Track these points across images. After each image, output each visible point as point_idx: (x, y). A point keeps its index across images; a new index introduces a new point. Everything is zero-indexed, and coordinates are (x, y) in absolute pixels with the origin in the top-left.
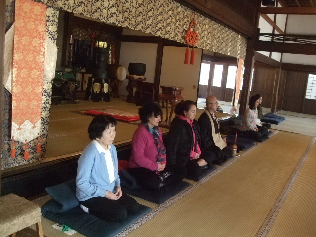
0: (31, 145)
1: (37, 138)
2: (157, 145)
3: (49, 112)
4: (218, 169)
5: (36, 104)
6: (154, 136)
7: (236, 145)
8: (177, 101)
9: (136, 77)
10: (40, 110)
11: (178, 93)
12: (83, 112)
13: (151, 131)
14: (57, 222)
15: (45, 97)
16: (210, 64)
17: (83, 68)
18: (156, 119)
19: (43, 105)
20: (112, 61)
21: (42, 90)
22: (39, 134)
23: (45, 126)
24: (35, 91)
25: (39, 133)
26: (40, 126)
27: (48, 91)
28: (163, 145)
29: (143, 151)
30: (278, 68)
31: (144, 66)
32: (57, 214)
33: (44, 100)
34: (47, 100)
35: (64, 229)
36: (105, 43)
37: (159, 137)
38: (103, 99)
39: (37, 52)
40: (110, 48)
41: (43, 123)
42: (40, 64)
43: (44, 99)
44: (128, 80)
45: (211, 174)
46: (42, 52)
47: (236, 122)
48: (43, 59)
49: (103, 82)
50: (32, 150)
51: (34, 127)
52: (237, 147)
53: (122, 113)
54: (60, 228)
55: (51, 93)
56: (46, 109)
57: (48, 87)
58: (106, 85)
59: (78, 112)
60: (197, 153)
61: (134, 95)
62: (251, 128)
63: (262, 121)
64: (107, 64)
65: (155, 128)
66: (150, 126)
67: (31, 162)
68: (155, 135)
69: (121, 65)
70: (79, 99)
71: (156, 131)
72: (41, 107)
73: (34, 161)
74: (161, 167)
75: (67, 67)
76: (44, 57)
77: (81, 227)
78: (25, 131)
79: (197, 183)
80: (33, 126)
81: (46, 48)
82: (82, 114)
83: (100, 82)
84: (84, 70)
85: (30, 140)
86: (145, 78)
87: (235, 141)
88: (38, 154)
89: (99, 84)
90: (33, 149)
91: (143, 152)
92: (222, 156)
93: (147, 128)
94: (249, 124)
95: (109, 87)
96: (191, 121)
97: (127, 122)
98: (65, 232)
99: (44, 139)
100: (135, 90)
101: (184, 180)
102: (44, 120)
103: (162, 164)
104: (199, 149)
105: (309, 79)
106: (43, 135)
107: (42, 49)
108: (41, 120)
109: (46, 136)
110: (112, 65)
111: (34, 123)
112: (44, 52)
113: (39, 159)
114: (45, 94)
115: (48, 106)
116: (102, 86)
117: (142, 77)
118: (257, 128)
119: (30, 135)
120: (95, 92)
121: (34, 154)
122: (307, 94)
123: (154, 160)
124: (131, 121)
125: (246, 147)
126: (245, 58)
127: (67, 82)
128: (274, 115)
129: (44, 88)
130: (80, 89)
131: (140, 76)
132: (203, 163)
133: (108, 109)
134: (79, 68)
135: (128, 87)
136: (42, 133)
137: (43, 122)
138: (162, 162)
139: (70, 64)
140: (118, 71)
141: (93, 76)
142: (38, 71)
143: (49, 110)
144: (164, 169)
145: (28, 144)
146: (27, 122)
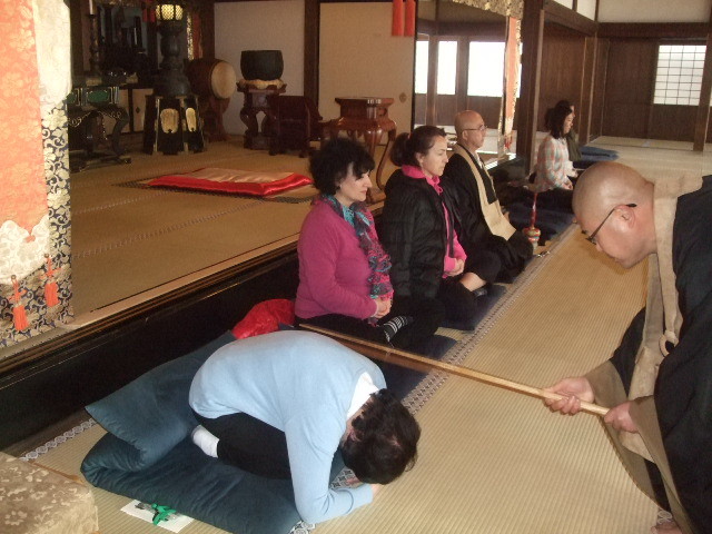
0: (29, 287)
1: (43, 267)
2: (366, 251)
3: (66, 191)
4: (510, 292)
5: (29, 171)
6: (356, 228)
7: (537, 227)
8: (380, 131)
9: (262, 84)
10: (42, 189)
11: (381, 112)
12: (145, 182)
13: (348, 215)
14: (133, 497)
15: (51, 150)
16: (427, 43)
17: (130, 73)
18: (359, 183)
19: (49, 174)
20: (196, 52)
21: (39, 130)
22: (46, 256)
23: (62, 231)
24: (22, 136)
25: (46, 251)
26: (48, 232)
27: (58, 133)
28: (381, 251)
29: (331, 270)
30: (590, 36)
31: (277, 55)
32: (131, 474)
33: (51, 160)
34: (57, 159)
35: (158, 517)
36: (178, 7)
37: (368, 230)
38: (186, 146)
39: (9, 20)
40: (189, 21)
41: (53, 224)
42: (25, 57)
43: (49, 155)
44: (242, 95)
45: (496, 307)
46: (24, 19)
47: (513, 172)
48: (32, 42)
49: (183, 104)
50: (33, 302)
51: (30, 239)
52: (539, 233)
53: (245, 176)
54: (147, 515)
55: (66, 137)
56: (58, 182)
57: (56, 120)
58: (190, 111)
59: (132, 184)
60: (458, 258)
61: (260, 130)
62: (557, 183)
63: (575, 165)
64: (186, 60)
65: (356, 206)
66: (344, 203)
67: (34, 333)
68: (358, 224)
69: (219, 61)
70: (129, 152)
71: (361, 215)
72: (45, 181)
73: (44, 328)
74: (383, 306)
75: (91, 74)
76: (34, 35)
77: (204, 506)
78: (6, 252)
79: (470, 336)
80: (27, 234)
81: (35, 7)
82: (144, 187)
83: (176, 105)
84: (133, 79)
85: (23, 275)
86: (284, 86)
87: (533, 218)
88: (52, 310)
89: (173, 111)
90: (35, 298)
91: (333, 272)
92: (512, 259)
93: (338, 209)
94: (553, 173)
95: (199, 115)
96: (434, 179)
97: (259, 197)
98: (162, 524)
99: (63, 267)
100: (261, 116)
101: (442, 332)
102: (55, 216)
103: (382, 299)
104: (459, 248)
105: (661, 56)
106: (59, 256)
107: (25, 12)
108: (47, 217)
109: (67, 258)
110: (197, 61)
111: (29, 228)
112: (32, 21)
113: (56, 322)
114: (49, 141)
115: (64, 174)
116: (182, 116)
117: (276, 83)
118: (571, 184)
119: (23, 259)
120: (165, 130)
121: (41, 312)
122: (657, 93)
123: (364, 290)
124: (269, 194)
125: (557, 229)
126: (521, 15)
127: (94, 114)
128: (588, 148)
129: (46, 124)
130: (126, 129)
131: (271, 83)
132: (473, 282)
133: (207, 170)
134: (120, 74)
135: (243, 113)
136: (55, 252)
137: (53, 220)
138: (382, 293)
139: (97, 67)
140: (216, 76)
141: (157, 93)
142: (22, 78)
143: (66, 187)
144: (388, 311)
145: (19, 286)
146: (9, 226)
